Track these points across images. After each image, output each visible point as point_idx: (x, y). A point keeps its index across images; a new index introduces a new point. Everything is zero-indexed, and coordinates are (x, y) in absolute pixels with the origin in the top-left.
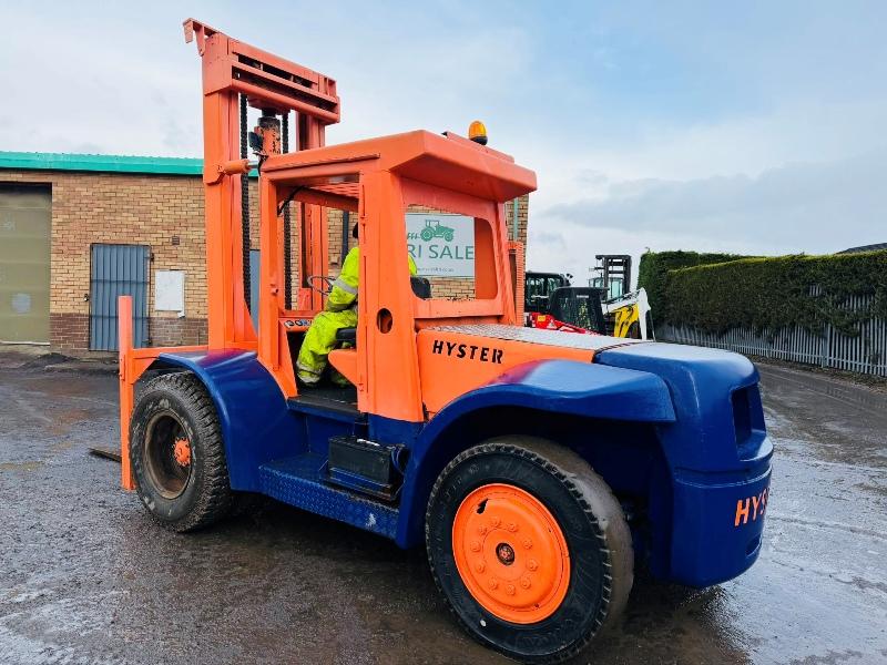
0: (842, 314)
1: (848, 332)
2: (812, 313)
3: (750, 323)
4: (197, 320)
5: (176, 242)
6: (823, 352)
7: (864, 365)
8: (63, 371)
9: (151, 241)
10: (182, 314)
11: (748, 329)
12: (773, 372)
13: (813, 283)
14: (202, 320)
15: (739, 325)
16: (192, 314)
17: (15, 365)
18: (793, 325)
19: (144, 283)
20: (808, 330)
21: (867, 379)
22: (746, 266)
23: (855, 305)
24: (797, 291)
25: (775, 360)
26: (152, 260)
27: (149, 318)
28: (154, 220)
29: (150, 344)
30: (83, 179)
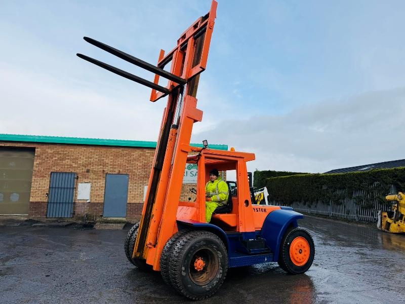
1: (338, 203)
2: (324, 196)
3: (300, 199)
4: (95, 203)
5: (88, 171)
6: (329, 210)
7: (344, 215)
8: (41, 226)
9: (77, 171)
10: (88, 201)
11: (300, 202)
12: (313, 218)
13: (323, 184)
14: (97, 203)
15: (297, 201)
16: (94, 201)
17: (16, 225)
18: (318, 200)
19: (73, 188)
20: (323, 202)
21: (346, 220)
22: (298, 177)
23: (339, 192)
24: (317, 187)
25: (312, 214)
26: (77, 178)
27: (75, 203)
28: (79, 162)
29: (74, 214)
30: (50, 146)
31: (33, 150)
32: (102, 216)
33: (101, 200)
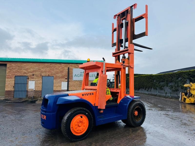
0: (160, 85)
1: (161, 89)
2: (154, 85)
3: (143, 87)
4: (37, 91)
6: (157, 93)
7: (164, 95)
8: (10, 102)
9: (28, 75)
10: (34, 90)
11: (143, 88)
13: (154, 80)
15: (141, 88)
18: (151, 87)
19: (26, 84)
20: (154, 88)
21: (165, 97)
22: (142, 76)
23: (162, 84)
24: (151, 81)
25: (149, 94)
26: (28, 79)
27: (27, 91)
28: (29, 71)
29: (27, 96)
30: (14, 63)
31: (5, 65)
32: (41, 97)
33: (40, 89)
